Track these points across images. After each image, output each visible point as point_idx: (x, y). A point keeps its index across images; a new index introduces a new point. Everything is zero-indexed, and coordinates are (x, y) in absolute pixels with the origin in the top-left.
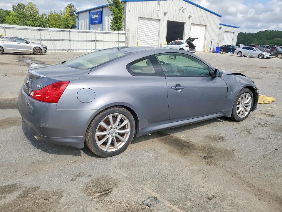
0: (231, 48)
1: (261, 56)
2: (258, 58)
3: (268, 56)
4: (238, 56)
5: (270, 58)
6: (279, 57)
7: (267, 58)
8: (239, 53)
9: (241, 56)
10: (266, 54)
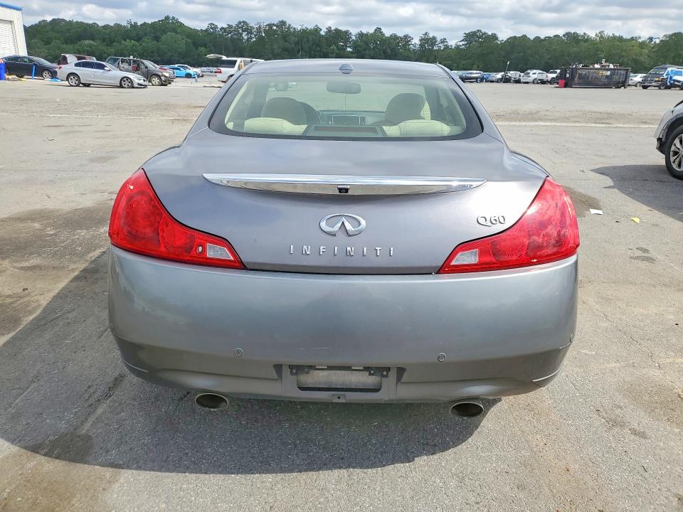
0: (32, 66)
1: (127, 83)
2: (121, 86)
3: (142, 82)
4: (72, 86)
5: (145, 86)
6: (153, 83)
7: (141, 86)
8: (72, 77)
9: (78, 86)
10: (136, 78)
